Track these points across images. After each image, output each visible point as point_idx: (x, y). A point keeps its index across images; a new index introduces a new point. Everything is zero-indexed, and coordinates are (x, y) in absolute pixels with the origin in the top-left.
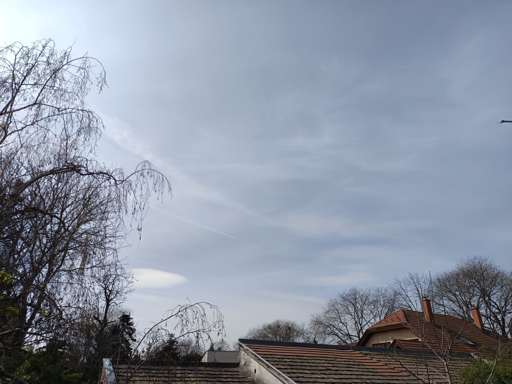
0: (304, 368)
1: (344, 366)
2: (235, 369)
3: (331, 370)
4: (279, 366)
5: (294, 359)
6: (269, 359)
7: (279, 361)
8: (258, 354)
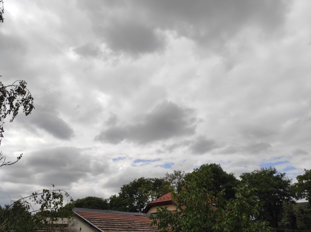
0: (115, 226)
1: (139, 225)
2: (66, 228)
3: (131, 228)
4: (99, 226)
5: (108, 221)
6: (92, 221)
7: (98, 222)
8: (84, 218)
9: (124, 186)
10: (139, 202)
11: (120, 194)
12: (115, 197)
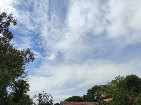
9: (88, 90)
10: (97, 97)
11: (87, 94)
12: (85, 95)
